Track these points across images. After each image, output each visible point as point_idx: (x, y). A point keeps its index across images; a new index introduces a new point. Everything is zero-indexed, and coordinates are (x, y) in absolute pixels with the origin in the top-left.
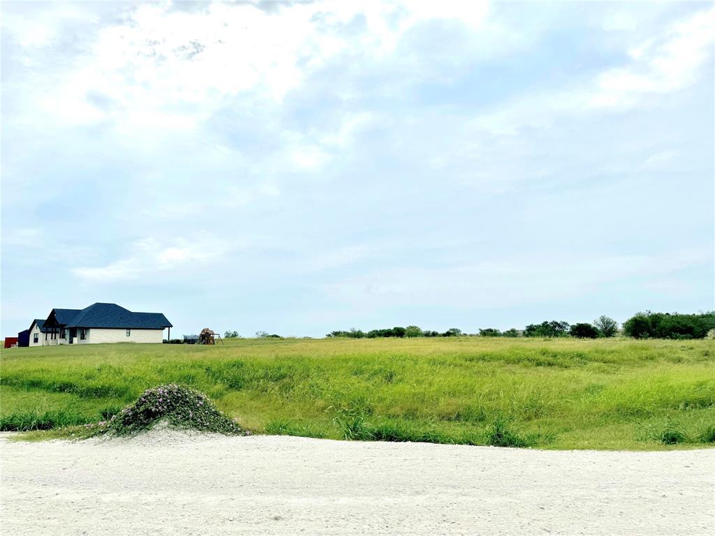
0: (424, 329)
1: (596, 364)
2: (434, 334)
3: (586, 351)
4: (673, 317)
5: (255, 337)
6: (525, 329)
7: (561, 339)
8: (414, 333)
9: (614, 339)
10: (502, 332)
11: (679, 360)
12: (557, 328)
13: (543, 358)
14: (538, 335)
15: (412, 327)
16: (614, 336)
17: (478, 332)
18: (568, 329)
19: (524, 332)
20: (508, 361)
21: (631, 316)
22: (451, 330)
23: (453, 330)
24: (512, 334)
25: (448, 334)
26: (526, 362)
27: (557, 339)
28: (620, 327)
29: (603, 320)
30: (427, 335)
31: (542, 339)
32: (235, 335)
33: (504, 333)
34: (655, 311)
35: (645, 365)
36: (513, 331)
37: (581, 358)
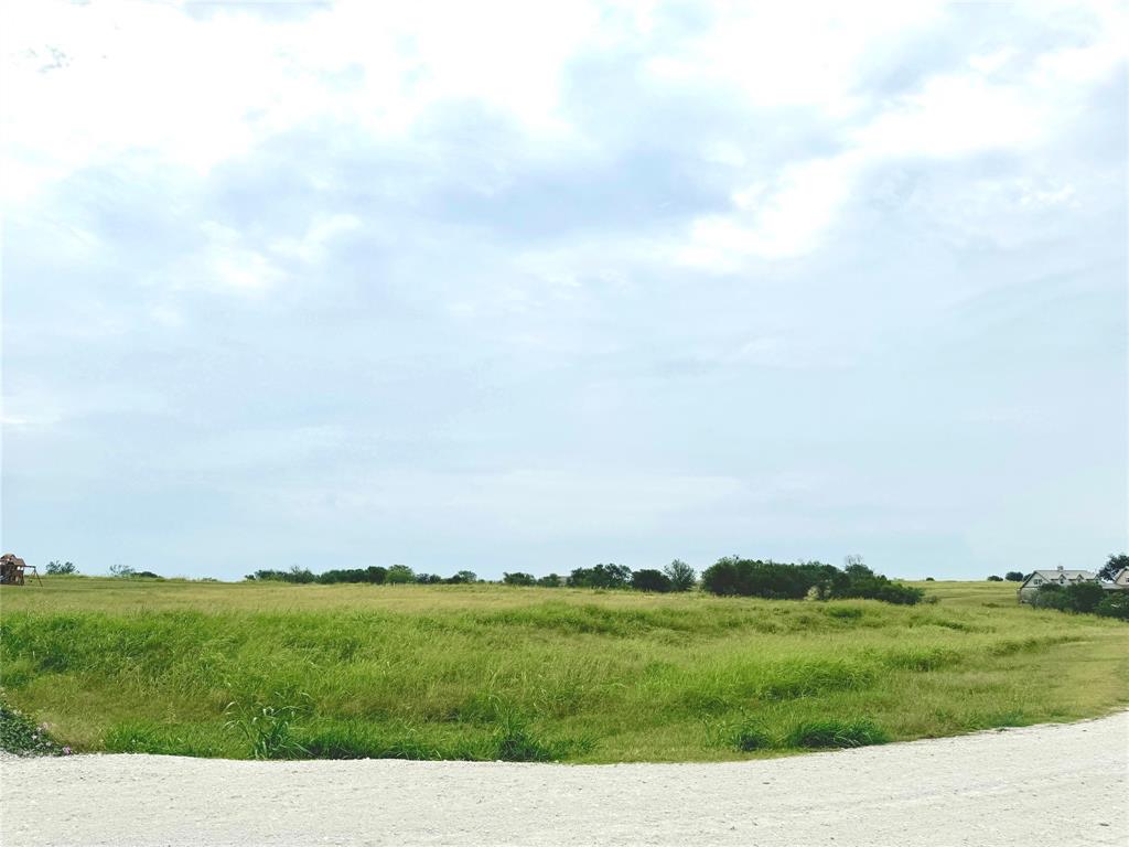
0: (417, 571)
1: (663, 631)
2: (435, 580)
3: (650, 610)
4: (767, 565)
5: (109, 574)
6: (569, 574)
7: (618, 592)
8: (400, 576)
9: (691, 594)
10: (537, 578)
11: (771, 629)
12: (615, 575)
13: (590, 620)
14: (587, 586)
15: (399, 567)
16: (690, 591)
17: (502, 577)
18: (629, 578)
19: (568, 579)
20: (540, 624)
21: (713, 562)
22: (461, 573)
23: (464, 573)
24: (552, 581)
25: (456, 580)
26: (566, 626)
27: (613, 592)
28: (698, 577)
29: (676, 566)
30: (423, 580)
31: (593, 591)
32: (68, 569)
33: (540, 580)
34: (744, 557)
35: (727, 635)
36: (554, 577)
37: (643, 622)
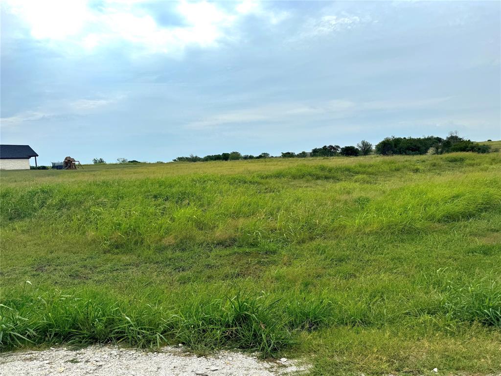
0: (243, 154)
1: (360, 176)
2: (251, 157)
3: (353, 166)
4: (408, 140)
5: (118, 162)
6: (311, 151)
7: (335, 157)
8: (235, 157)
10: (296, 154)
11: (417, 171)
12: (332, 150)
13: (321, 174)
14: (320, 156)
15: (234, 153)
16: (370, 155)
17: (281, 155)
18: (339, 151)
21: (381, 140)
23: (264, 154)
25: (260, 157)
27: (332, 158)
28: (374, 148)
29: (363, 143)
30: (246, 158)
31: (322, 158)
32: (101, 161)
34: (397, 137)
36: (304, 153)
37: (349, 172)
